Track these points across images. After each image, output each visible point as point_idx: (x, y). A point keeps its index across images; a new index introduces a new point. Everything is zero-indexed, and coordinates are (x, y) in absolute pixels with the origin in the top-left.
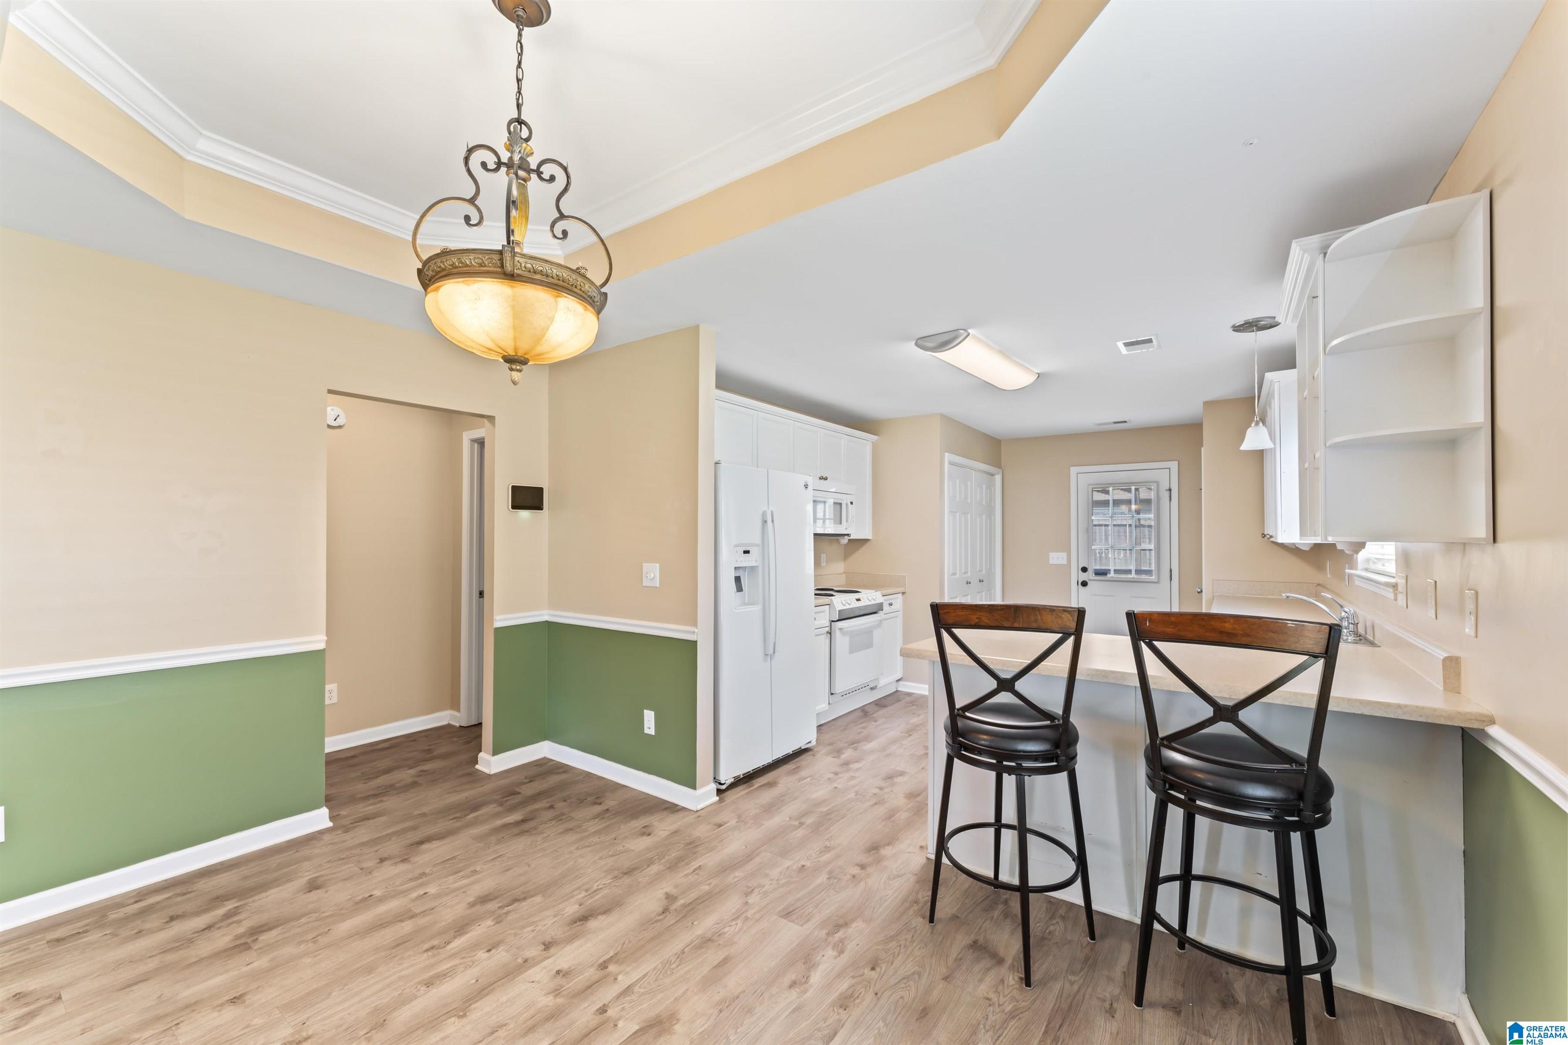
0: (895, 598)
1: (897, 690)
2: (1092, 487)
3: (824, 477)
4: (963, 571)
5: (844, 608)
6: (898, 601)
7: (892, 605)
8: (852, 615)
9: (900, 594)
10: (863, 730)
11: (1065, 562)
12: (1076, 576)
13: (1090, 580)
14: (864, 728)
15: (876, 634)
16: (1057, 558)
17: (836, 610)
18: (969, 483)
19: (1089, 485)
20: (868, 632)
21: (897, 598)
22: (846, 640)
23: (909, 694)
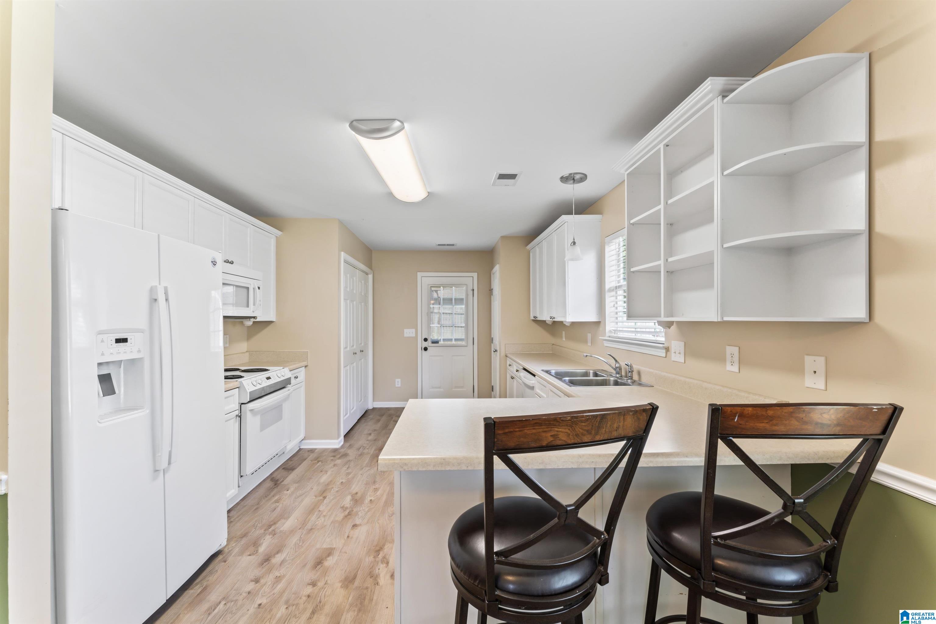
0: (300, 372)
1: (300, 449)
2: (431, 286)
3: (230, 261)
4: (352, 345)
5: (255, 388)
6: (302, 373)
7: (297, 378)
8: (263, 394)
9: (304, 368)
10: (277, 504)
11: (414, 335)
12: (421, 344)
13: (429, 346)
14: (277, 501)
15: (286, 407)
16: (409, 333)
17: (247, 392)
18: (355, 278)
19: (428, 285)
20: (278, 408)
21: (301, 371)
22: (258, 419)
23: (312, 451)
